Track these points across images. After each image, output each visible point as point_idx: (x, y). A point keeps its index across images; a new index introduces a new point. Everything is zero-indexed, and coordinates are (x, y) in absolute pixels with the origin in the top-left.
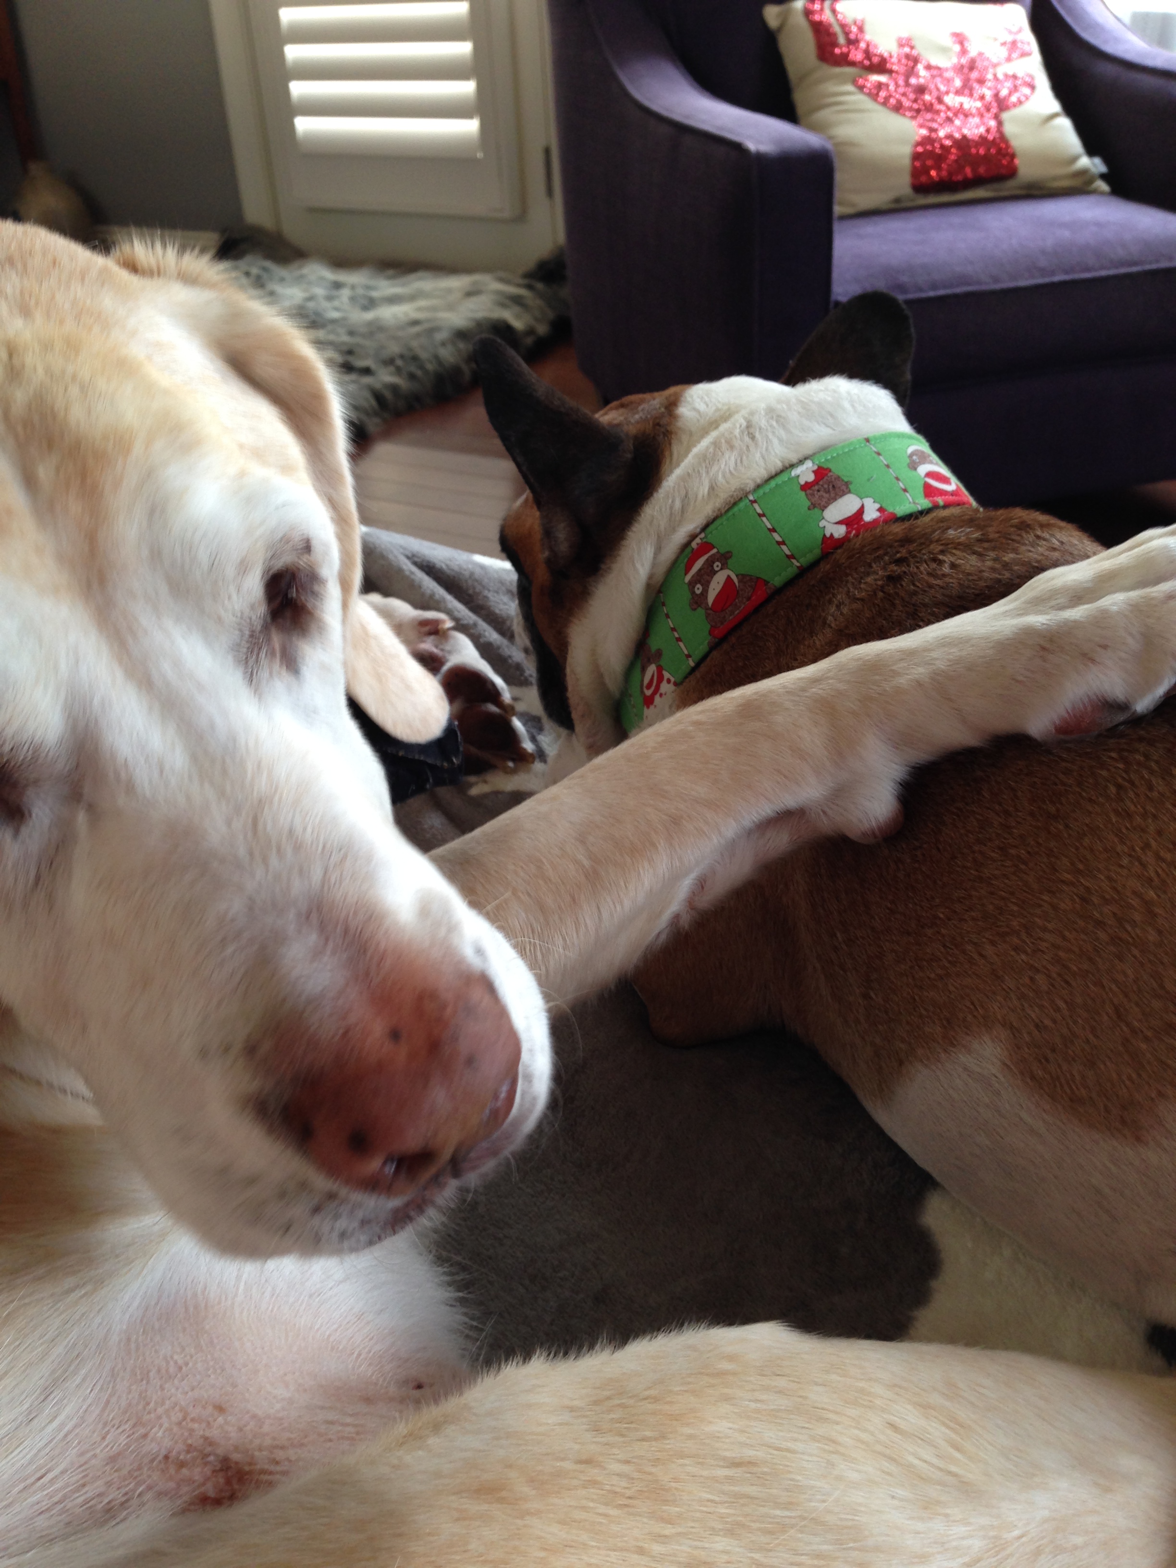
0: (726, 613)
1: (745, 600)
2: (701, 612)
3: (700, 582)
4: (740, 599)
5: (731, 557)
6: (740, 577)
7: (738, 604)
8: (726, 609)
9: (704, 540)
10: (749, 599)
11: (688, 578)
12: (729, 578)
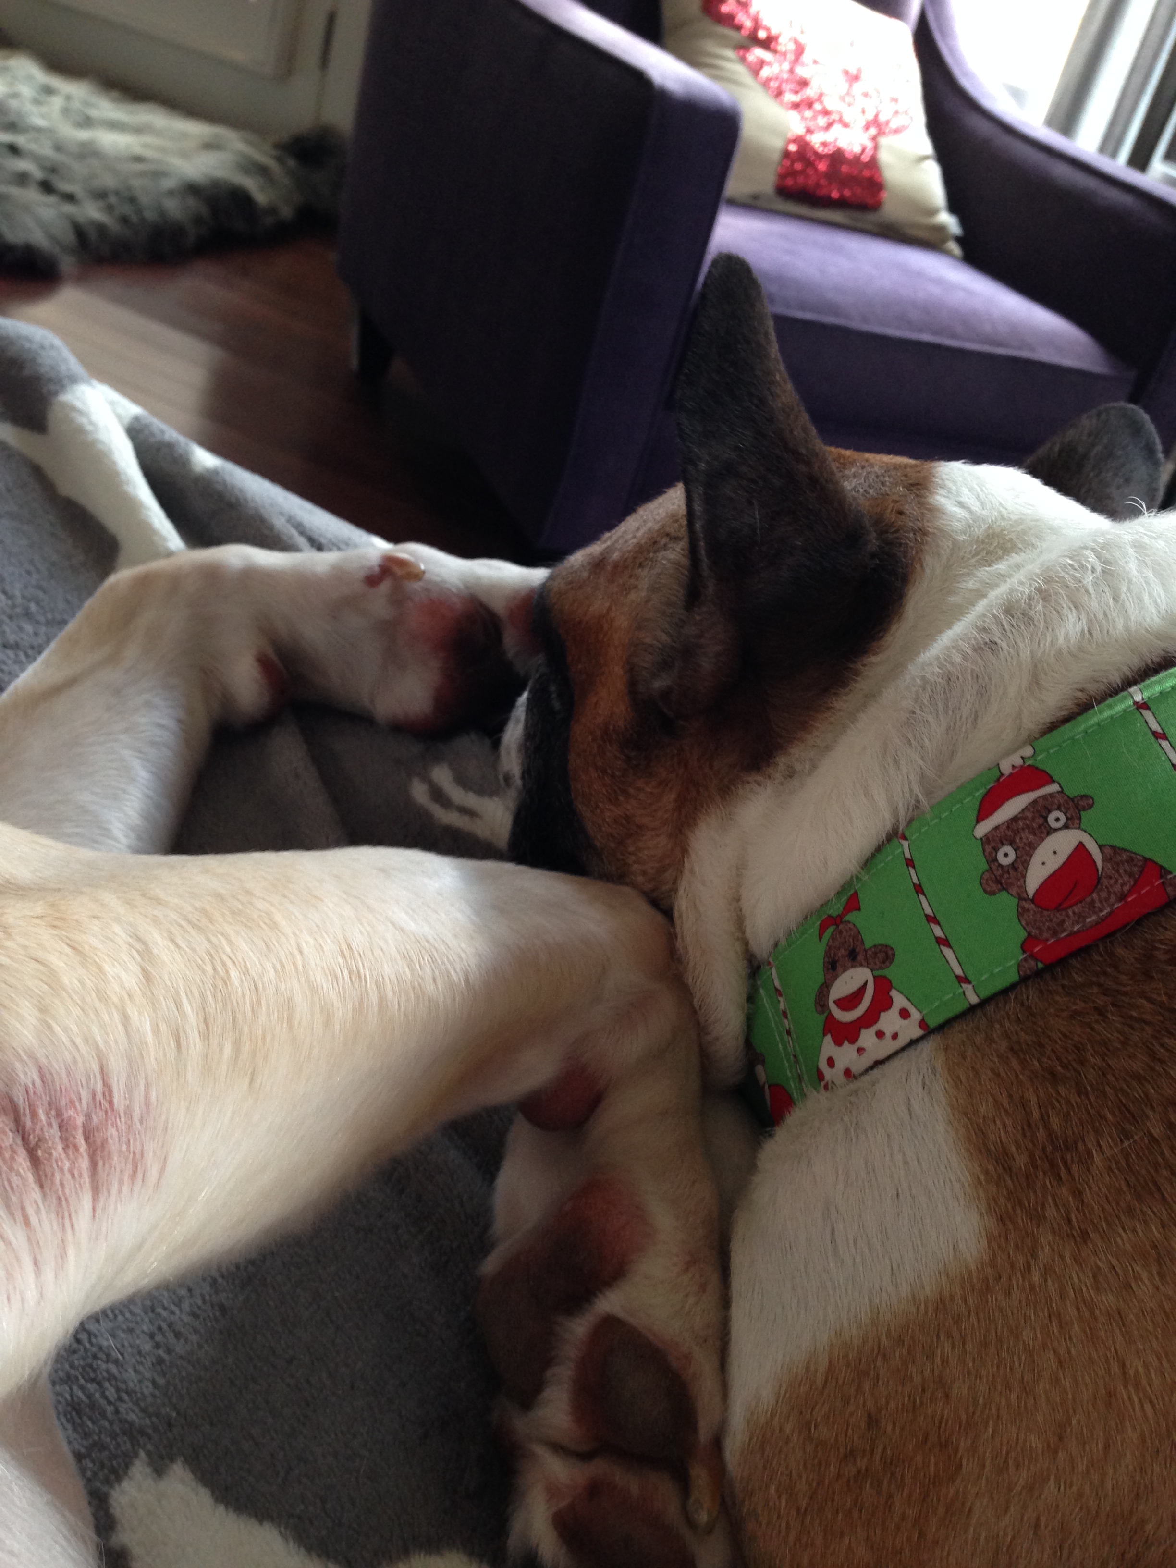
0: (1068, 916)
1: (1113, 898)
2: (1006, 902)
3: (1011, 843)
4: (1104, 894)
5: (1090, 806)
6: (1108, 851)
7: (1098, 904)
8: (1070, 906)
9: (1028, 763)
10: (1123, 897)
11: (983, 829)
12: (1081, 846)
